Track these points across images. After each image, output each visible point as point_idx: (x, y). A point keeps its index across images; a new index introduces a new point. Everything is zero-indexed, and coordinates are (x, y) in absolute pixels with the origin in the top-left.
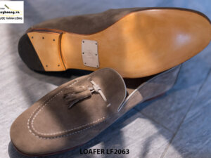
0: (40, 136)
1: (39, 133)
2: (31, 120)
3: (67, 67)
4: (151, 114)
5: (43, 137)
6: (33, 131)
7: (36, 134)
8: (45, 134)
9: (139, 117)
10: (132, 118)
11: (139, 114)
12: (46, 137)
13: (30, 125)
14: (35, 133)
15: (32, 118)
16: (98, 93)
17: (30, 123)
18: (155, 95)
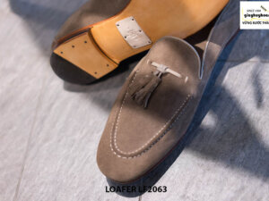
0: (132, 156)
1: (129, 153)
2: (113, 145)
3: (118, 61)
4: (242, 56)
5: (136, 155)
6: (122, 155)
7: (127, 156)
8: (137, 151)
9: (229, 67)
10: (221, 73)
11: (227, 64)
12: (140, 153)
13: (115, 150)
14: (125, 156)
15: (113, 141)
16: (167, 73)
17: (114, 148)
18: (233, 33)
